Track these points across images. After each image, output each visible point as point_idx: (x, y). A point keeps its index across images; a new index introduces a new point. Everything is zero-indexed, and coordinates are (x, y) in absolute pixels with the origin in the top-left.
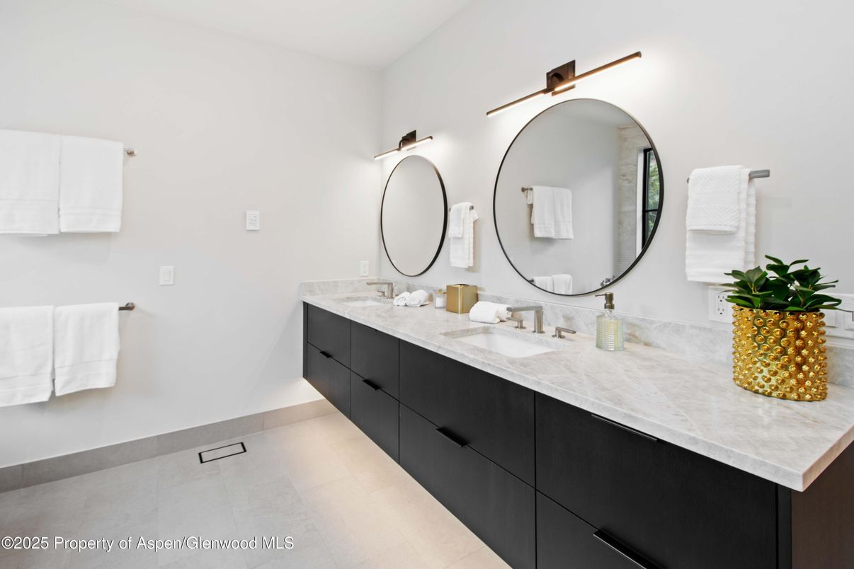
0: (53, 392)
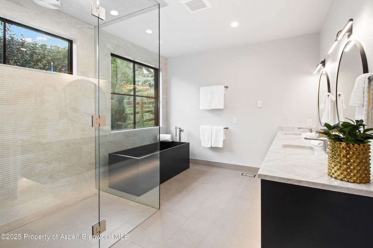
0: (211, 146)
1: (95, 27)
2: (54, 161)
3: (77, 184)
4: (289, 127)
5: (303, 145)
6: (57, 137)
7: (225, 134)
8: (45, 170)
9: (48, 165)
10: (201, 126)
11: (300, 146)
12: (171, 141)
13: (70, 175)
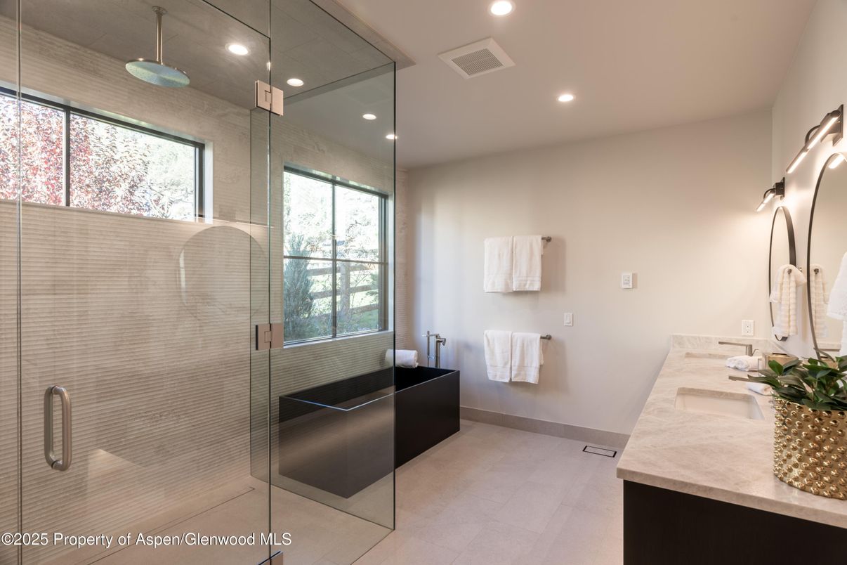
0: (511, 379)
1: (251, 110)
2: (166, 413)
3: (212, 467)
4: (699, 337)
5: (729, 391)
6: (173, 362)
7: (544, 350)
8: (148, 435)
9: (155, 424)
10: (486, 332)
11: (721, 393)
12: (416, 366)
13: (197, 446)
